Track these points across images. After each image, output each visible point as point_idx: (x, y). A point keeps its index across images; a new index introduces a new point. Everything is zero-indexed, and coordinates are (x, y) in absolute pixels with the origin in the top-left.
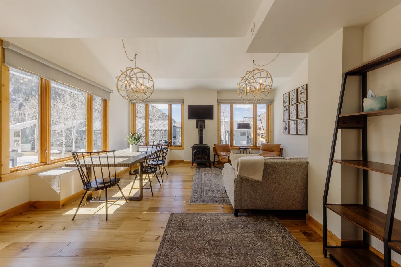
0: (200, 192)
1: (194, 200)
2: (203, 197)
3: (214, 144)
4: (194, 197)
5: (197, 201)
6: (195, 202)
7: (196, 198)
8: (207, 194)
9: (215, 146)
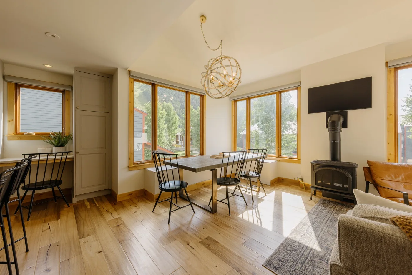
0: (298, 252)
1: (275, 262)
2: (297, 267)
3: (368, 161)
4: (280, 256)
5: (281, 268)
6: (274, 267)
7: (282, 260)
8: (313, 266)
9: (369, 165)
